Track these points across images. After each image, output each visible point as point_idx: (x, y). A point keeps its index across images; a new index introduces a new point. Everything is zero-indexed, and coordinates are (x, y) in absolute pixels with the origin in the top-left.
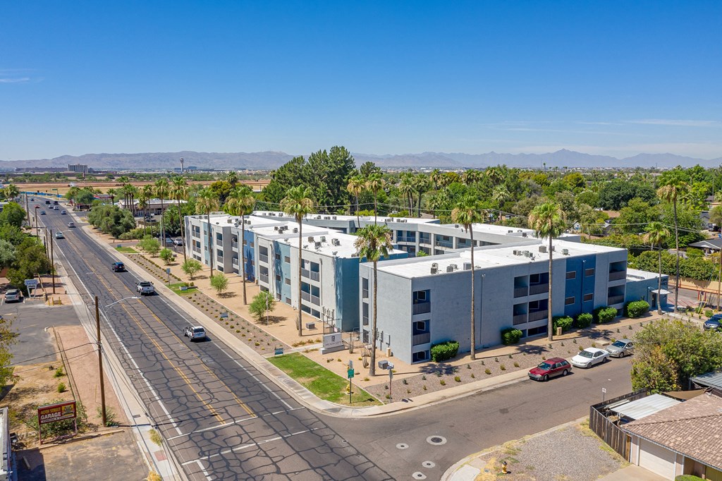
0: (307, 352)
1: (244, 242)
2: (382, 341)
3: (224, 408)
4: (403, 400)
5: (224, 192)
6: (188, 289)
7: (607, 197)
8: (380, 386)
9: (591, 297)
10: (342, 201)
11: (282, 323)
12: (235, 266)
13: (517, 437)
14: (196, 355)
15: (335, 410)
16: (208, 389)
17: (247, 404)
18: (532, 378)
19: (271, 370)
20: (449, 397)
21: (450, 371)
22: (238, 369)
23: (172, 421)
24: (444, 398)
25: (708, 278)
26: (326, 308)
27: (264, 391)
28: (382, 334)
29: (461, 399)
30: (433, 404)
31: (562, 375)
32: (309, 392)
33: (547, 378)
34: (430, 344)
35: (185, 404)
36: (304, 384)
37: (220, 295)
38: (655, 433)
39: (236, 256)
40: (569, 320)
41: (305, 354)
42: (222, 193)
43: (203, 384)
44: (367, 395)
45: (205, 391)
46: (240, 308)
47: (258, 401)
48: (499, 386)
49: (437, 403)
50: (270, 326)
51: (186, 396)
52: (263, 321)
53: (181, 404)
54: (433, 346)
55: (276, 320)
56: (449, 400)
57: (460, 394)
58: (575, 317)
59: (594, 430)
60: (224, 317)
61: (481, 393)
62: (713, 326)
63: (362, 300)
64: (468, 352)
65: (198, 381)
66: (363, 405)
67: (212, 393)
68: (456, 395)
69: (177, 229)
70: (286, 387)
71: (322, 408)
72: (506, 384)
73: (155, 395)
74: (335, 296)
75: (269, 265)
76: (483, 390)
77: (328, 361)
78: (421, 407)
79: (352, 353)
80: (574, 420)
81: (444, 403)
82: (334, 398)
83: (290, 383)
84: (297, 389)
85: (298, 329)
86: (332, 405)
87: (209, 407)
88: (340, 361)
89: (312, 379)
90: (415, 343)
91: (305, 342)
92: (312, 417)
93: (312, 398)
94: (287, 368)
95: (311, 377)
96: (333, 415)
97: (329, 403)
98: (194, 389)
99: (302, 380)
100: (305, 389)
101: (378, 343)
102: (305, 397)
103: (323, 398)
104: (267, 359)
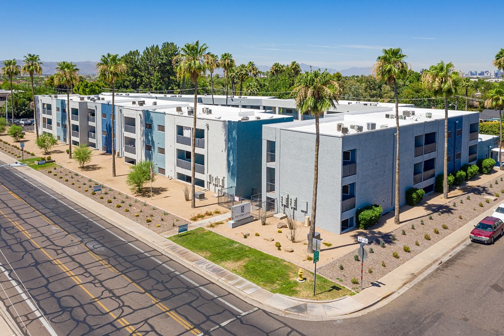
0: (212, 226)
1: (104, 115)
2: (295, 209)
3: (146, 321)
4: (373, 284)
6: (45, 163)
8: (332, 265)
9: (460, 155)
11: (164, 194)
12: (91, 140)
14: (77, 240)
15: (300, 309)
16: (110, 291)
17: (175, 310)
18: (474, 241)
19: (182, 254)
20: (420, 273)
21: (388, 239)
22: (138, 255)
24: (414, 276)
26: (214, 176)
27: (189, 288)
28: (296, 201)
29: (431, 275)
30: (409, 286)
31: (501, 235)
32: (248, 282)
33: (493, 239)
34: (355, 209)
35: (84, 322)
36: (234, 271)
37: (83, 167)
39: (93, 130)
41: (211, 229)
43: (101, 282)
44: (325, 281)
45: (107, 294)
46: (111, 181)
47: (189, 304)
48: (453, 253)
49: (412, 284)
50: (153, 198)
51: (81, 306)
52: (143, 192)
53: (78, 322)
54: (358, 212)
55: (157, 191)
56: (421, 277)
58: (455, 175)
60: (96, 190)
61: (446, 265)
63: (265, 164)
64: (388, 214)
65: (92, 278)
66: (333, 297)
67: (118, 297)
69: (21, 111)
70: (214, 278)
71: (283, 308)
73: (33, 308)
74: (225, 162)
75: (138, 135)
76: (444, 260)
77: (245, 237)
78: (402, 291)
79: (264, 224)
81: (420, 284)
82: (289, 289)
83: (215, 271)
84: (230, 278)
85: (187, 200)
86: (293, 301)
87: (123, 322)
88: (257, 235)
89: (242, 263)
90: (344, 210)
91: (203, 214)
92: (277, 325)
93: (258, 292)
94: (201, 249)
95: (239, 259)
96: (302, 317)
97: (286, 298)
98: (90, 292)
99: (228, 266)
100: (240, 278)
101: (289, 211)
102: (248, 292)
103: (273, 291)
104: (169, 238)
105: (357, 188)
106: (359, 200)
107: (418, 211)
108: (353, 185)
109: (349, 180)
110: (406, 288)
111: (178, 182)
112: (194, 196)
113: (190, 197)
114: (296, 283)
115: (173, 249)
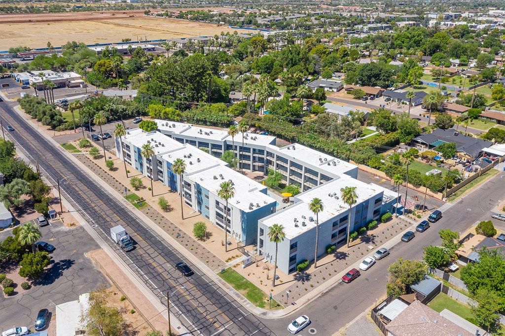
0: (235, 266)
3: (215, 317)
4: (292, 304)
5: (108, 69)
7: (364, 75)
8: (280, 294)
9: (366, 218)
10: (202, 94)
11: (211, 239)
12: (160, 177)
13: (343, 325)
15: (264, 314)
16: (201, 303)
17: (224, 312)
18: (343, 281)
19: (224, 284)
20: (312, 299)
21: (308, 278)
22: (207, 285)
23: (196, 329)
24: (309, 300)
25: (420, 185)
26: (236, 232)
27: (227, 302)
29: (316, 300)
30: (305, 305)
31: (356, 278)
32: (248, 301)
33: (350, 281)
34: (296, 264)
35: (196, 316)
36: (244, 295)
38: (397, 331)
40: (355, 234)
41: (234, 269)
42: (106, 70)
43: (197, 299)
44: (275, 302)
45: (200, 305)
47: (228, 310)
48: (330, 288)
49: (307, 304)
50: (206, 242)
51: (193, 310)
53: (194, 316)
54: (298, 265)
55: (208, 237)
56: (311, 301)
57: (315, 297)
58: (358, 231)
59: (373, 319)
61: (324, 294)
62: (420, 229)
63: (259, 237)
64: (312, 262)
66: (276, 309)
67: (204, 307)
68: (313, 298)
70: (236, 298)
71: (259, 313)
72: (333, 286)
73: (178, 310)
74: (241, 226)
75: (192, 193)
76: (324, 292)
77: (249, 275)
78: (301, 308)
79: (257, 266)
80: (364, 311)
81: (309, 304)
82: (262, 306)
83: (237, 294)
84: (242, 299)
85: (223, 245)
86: (262, 310)
87: (208, 317)
88: (254, 274)
89: (246, 291)
90: (290, 266)
91: (231, 257)
92: (256, 320)
93: (251, 306)
94: (231, 282)
95: (245, 289)
96: (264, 317)
97: (260, 309)
98: (195, 304)
99: (242, 292)
100: (246, 299)
101: (269, 259)
102: (248, 306)
103: (257, 306)
104: (217, 274)
105: (297, 256)
106: (298, 260)
107: (330, 258)
108: (296, 255)
109: (293, 254)
110: (303, 306)
111: (217, 227)
112: (226, 243)
113: (225, 243)
114: (265, 302)
115: (220, 281)
